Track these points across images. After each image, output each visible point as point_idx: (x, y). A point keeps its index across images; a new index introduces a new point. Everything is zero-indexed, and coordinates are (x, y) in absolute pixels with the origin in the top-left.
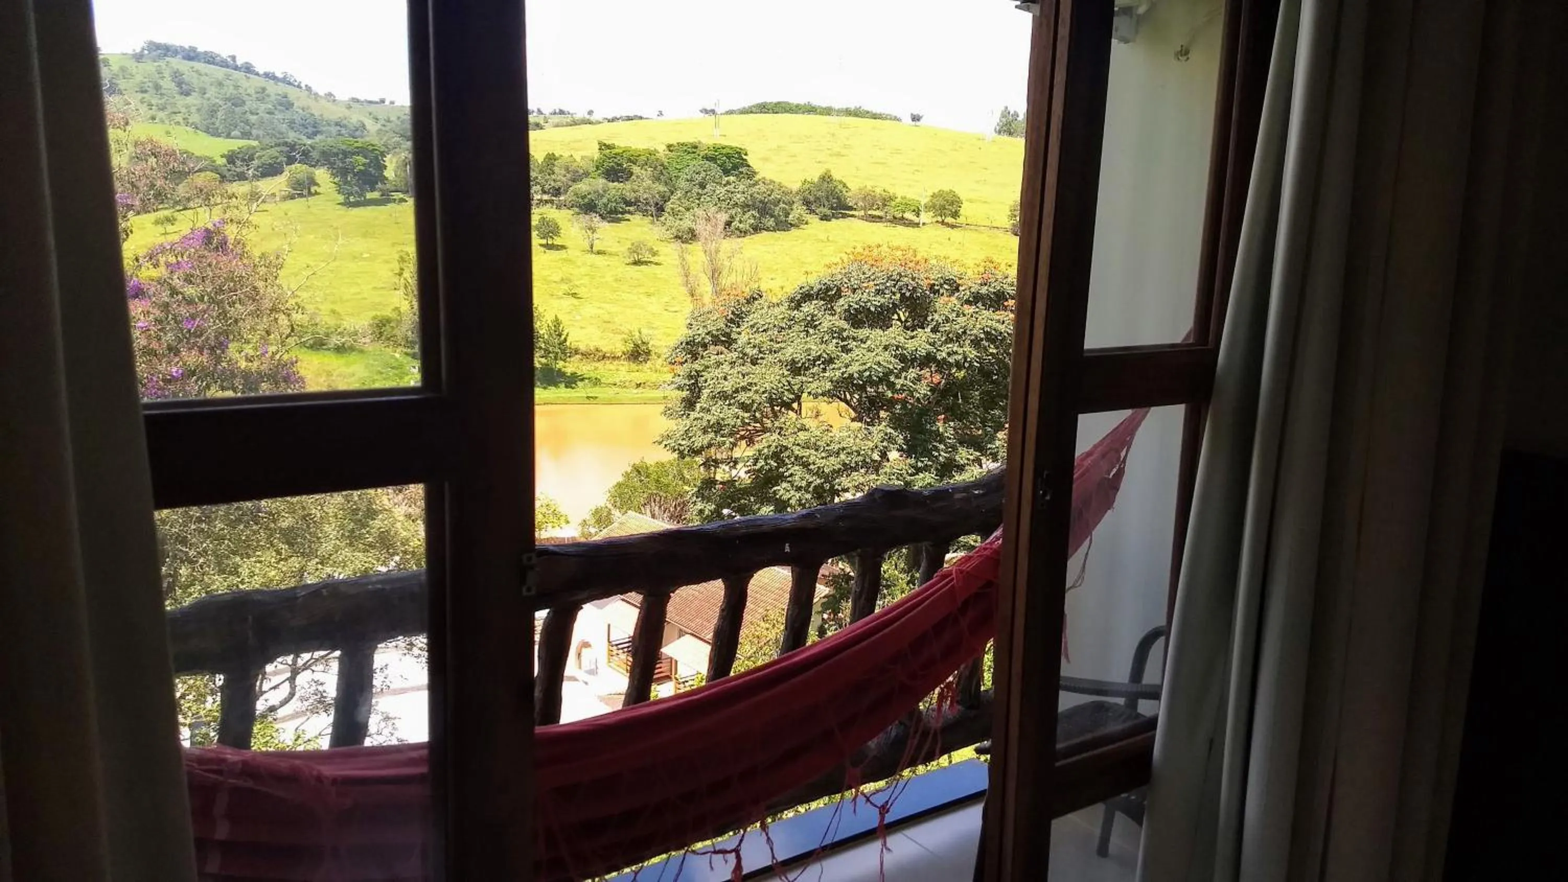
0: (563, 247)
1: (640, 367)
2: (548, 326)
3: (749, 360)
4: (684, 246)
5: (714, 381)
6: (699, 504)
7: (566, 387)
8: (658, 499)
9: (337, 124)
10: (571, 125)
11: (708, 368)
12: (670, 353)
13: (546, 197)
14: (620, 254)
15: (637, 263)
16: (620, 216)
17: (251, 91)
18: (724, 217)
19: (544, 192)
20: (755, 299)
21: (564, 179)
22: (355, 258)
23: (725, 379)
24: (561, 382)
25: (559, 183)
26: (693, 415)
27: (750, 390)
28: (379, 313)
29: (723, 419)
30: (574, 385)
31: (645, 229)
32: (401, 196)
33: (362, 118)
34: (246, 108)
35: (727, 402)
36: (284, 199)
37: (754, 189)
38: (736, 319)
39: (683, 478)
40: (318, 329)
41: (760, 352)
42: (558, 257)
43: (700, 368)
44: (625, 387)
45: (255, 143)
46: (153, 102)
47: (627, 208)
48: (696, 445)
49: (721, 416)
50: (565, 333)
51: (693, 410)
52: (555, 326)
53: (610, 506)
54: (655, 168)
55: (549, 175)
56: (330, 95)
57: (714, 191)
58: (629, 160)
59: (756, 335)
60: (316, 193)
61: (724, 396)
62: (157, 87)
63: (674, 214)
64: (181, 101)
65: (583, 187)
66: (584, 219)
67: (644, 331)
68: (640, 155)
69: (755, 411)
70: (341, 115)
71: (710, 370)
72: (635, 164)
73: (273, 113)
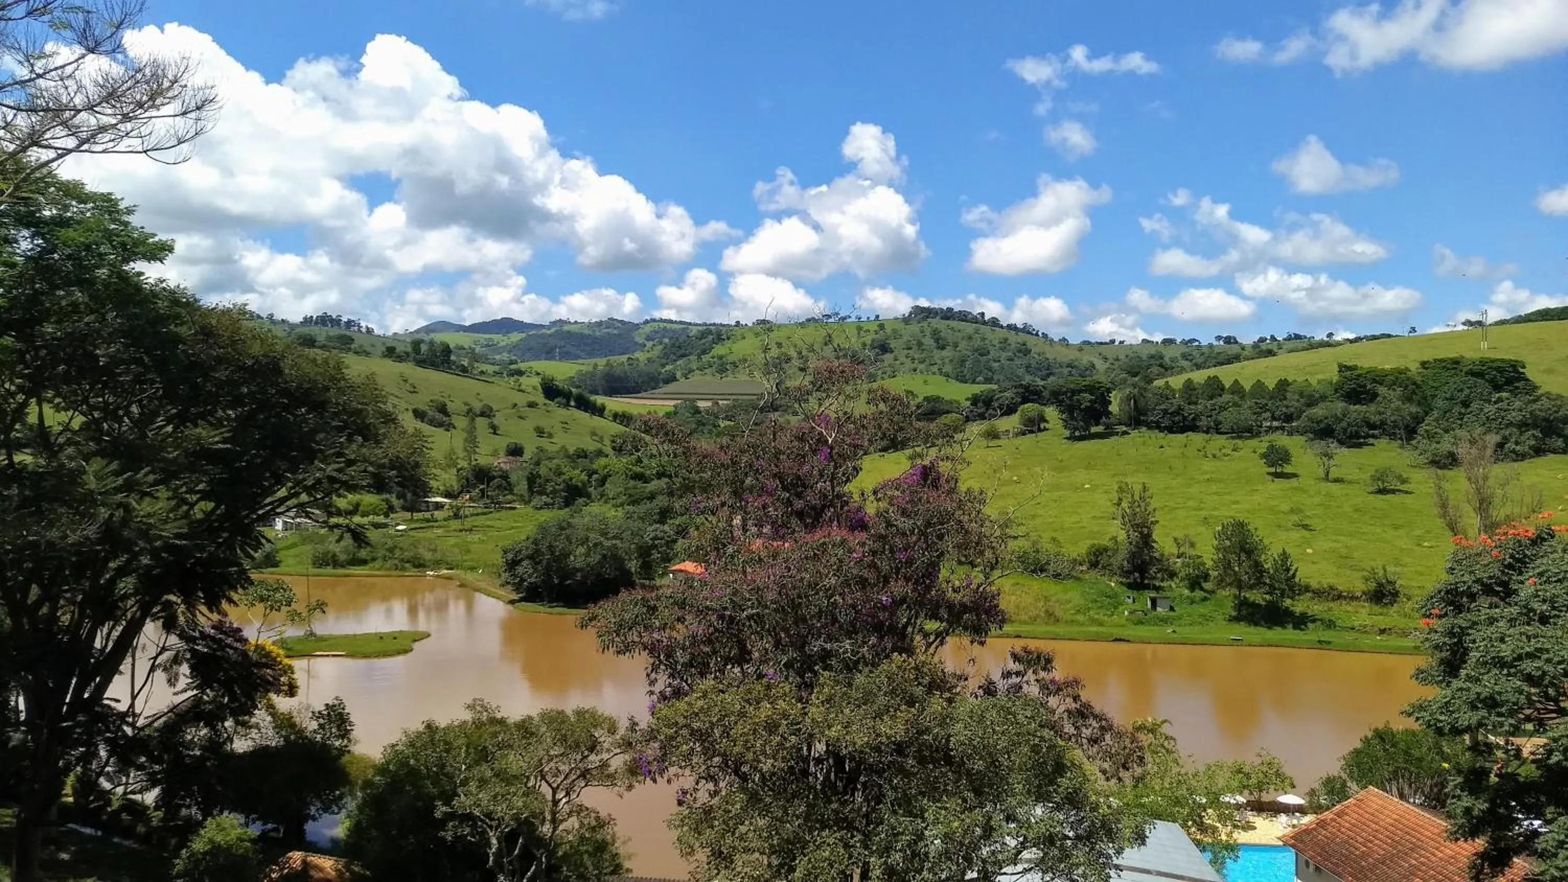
0: (1295, 475)
1: (1385, 610)
2: (1274, 560)
3: (1536, 618)
4: (1440, 472)
5: (1485, 643)
6: (1466, 799)
7: (1294, 628)
8: (1407, 775)
9: (1069, 366)
10: (1308, 349)
11: (1477, 624)
12: (1423, 603)
13: (1275, 424)
14: (1361, 481)
15: (1382, 491)
16: (1362, 440)
17: (996, 342)
18: (1493, 439)
19: (1274, 418)
20: (1544, 540)
21: (1296, 404)
22: (1077, 488)
23: (1502, 640)
24: (1288, 622)
25: (1292, 409)
26: (1456, 684)
27: (1539, 658)
28: (1096, 542)
29: (1500, 693)
30: (1303, 627)
31: (1394, 454)
32: (1125, 429)
33: (1092, 359)
34: (990, 357)
35: (1505, 671)
36: (1017, 435)
37: (1534, 406)
38: (1519, 563)
39: (1441, 753)
40: (1039, 556)
41: (1554, 608)
42: (1288, 485)
43: (1465, 624)
44: (1366, 632)
45: (995, 387)
46: (916, 356)
47: (1371, 432)
48: (1460, 723)
49: (1497, 688)
50: (1294, 568)
51: (1456, 676)
52: (1282, 560)
53: (1344, 776)
54: (1406, 387)
55: (1280, 400)
56: (1064, 339)
57: (1482, 410)
58: (1374, 381)
59: (1547, 587)
60: (1045, 429)
61: (1500, 663)
62: (920, 344)
63: (1430, 436)
64: (938, 355)
65: (1319, 411)
66: (1319, 445)
67: (1389, 569)
68: (1386, 375)
69: (1547, 687)
70: (1073, 358)
71: (1479, 627)
72: (1381, 384)
73: (1012, 360)
